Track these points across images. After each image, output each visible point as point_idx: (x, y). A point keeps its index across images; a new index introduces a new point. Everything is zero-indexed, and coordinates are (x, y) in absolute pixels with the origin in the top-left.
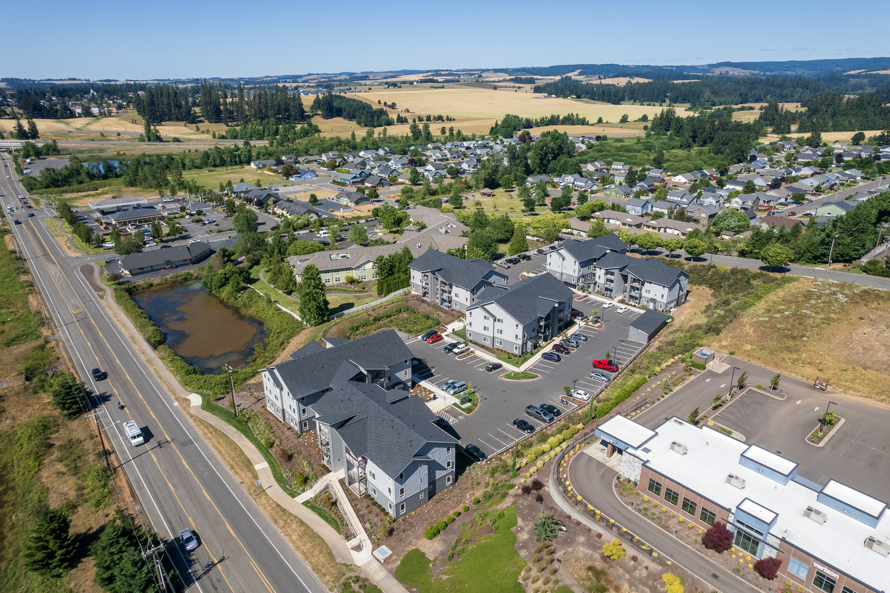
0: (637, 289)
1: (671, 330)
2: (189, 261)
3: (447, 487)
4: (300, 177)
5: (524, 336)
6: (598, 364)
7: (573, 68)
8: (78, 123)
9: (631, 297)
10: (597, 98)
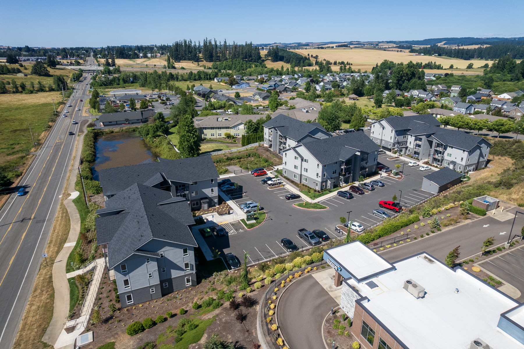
0: (440, 153)
1: (464, 185)
2: (140, 121)
3: (186, 288)
4: (239, 86)
5: (324, 175)
6: (384, 204)
7: (440, 40)
8: (139, 61)
9: (435, 159)
10: (453, 56)
